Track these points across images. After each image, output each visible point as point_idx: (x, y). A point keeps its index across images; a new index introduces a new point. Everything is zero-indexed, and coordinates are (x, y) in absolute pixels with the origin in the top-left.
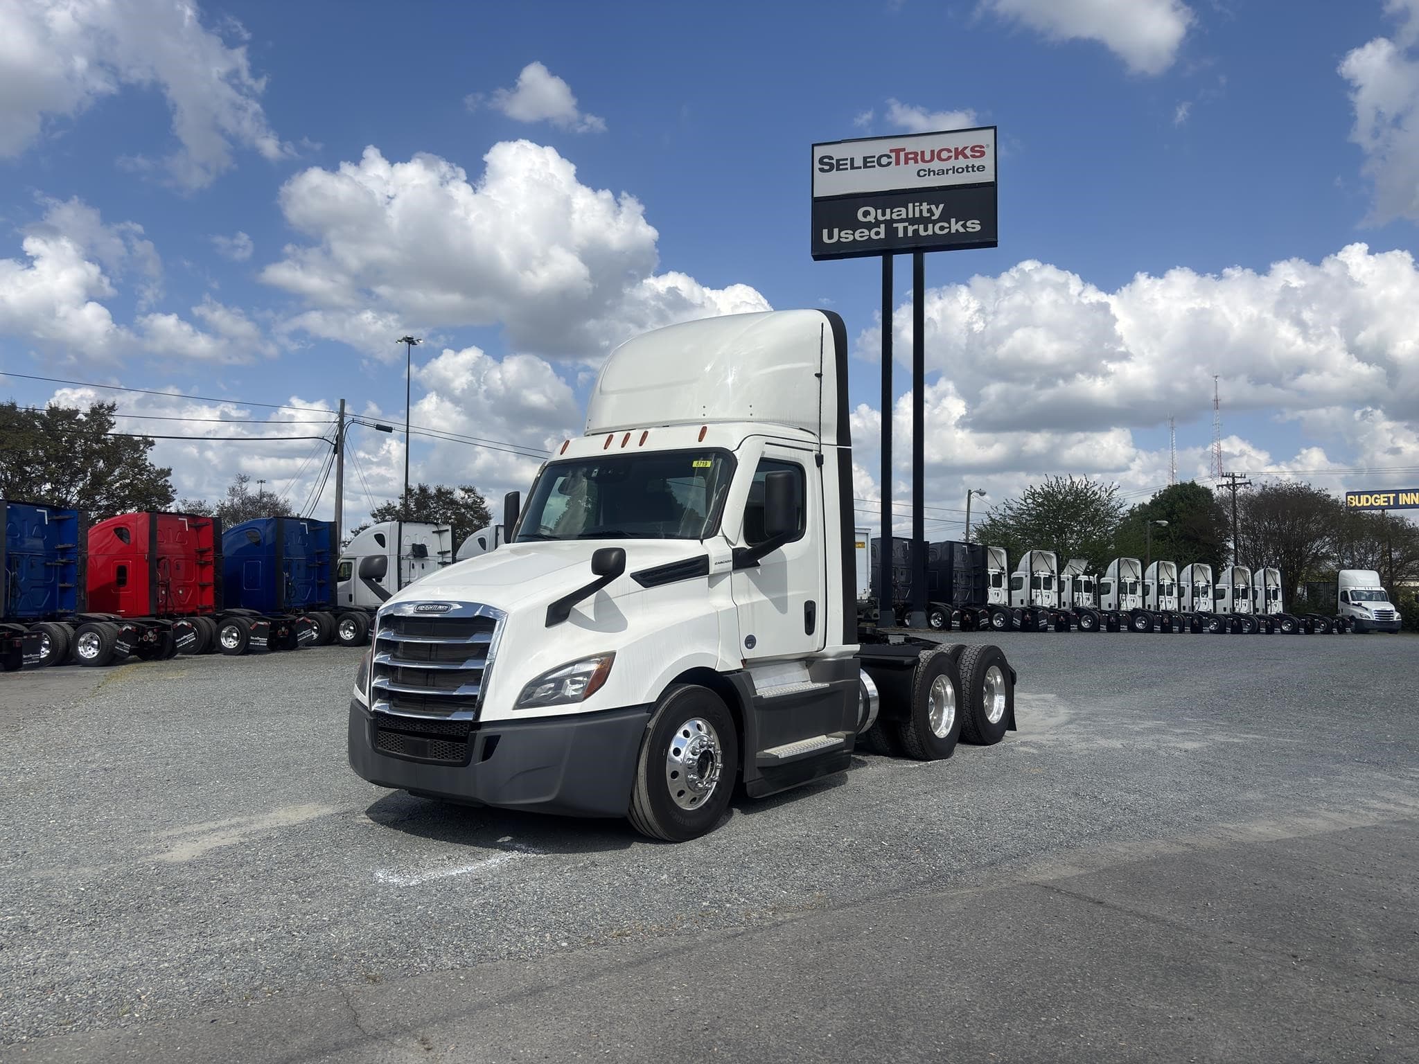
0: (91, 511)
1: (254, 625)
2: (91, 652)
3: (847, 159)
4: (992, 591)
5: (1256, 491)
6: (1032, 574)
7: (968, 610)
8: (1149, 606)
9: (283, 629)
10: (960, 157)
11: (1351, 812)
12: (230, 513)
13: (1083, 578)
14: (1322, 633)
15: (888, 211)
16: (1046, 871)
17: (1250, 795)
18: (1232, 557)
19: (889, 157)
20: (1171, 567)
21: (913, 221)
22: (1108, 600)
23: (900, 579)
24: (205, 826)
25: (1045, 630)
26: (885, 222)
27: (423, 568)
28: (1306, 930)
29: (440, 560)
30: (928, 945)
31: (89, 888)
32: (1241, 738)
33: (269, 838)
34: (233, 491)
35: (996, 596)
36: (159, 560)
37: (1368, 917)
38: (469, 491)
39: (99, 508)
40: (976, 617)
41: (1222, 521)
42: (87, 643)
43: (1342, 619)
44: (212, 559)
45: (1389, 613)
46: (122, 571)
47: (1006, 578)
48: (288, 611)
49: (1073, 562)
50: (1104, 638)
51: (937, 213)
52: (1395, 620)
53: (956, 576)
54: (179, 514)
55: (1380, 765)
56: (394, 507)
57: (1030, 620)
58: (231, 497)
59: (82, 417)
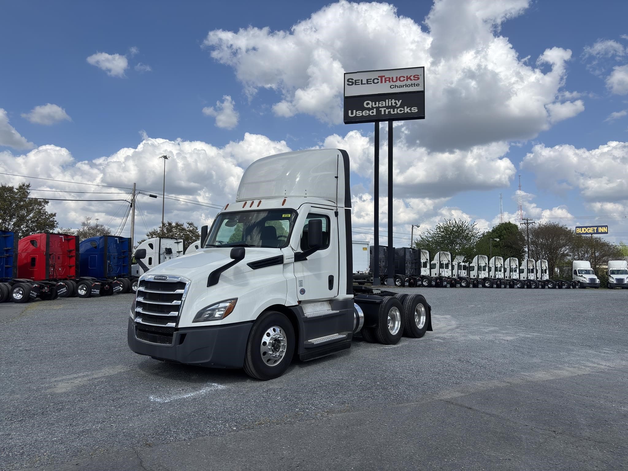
0: (20, 232)
1: (93, 285)
2: (19, 296)
3: (359, 80)
4: (422, 269)
5: (537, 226)
6: (440, 262)
7: (412, 278)
8: (491, 276)
9: (107, 286)
11: (578, 368)
12: (84, 234)
13: (462, 264)
14: (566, 288)
15: (377, 103)
16: (447, 394)
17: (534, 360)
18: (527, 255)
19: (378, 79)
20: (500, 259)
21: (388, 107)
22: (473, 274)
23: (382, 264)
24: (72, 376)
25: (445, 287)
26: (376, 108)
27: (170, 258)
28: (559, 420)
29: (178, 255)
30: (395, 428)
32: (531, 335)
33: (102, 381)
35: (425, 272)
36: (50, 255)
37: (586, 414)
38: (191, 224)
39: (23, 231)
40: (416, 281)
41: (522, 239)
42: (18, 292)
43: (574, 282)
44: (74, 254)
45: (595, 279)
46: (33, 260)
47: (429, 263)
48: (109, 278)
49: (458, 257)
50: (472, 291)
51: (399, 104)
52: (597, 282)
53: (407, 262)
54: (59, 234)
55: (590, 347)
56: (157, 231)
57: (439, 282)
58: (83, 227)
59: (15, 190)
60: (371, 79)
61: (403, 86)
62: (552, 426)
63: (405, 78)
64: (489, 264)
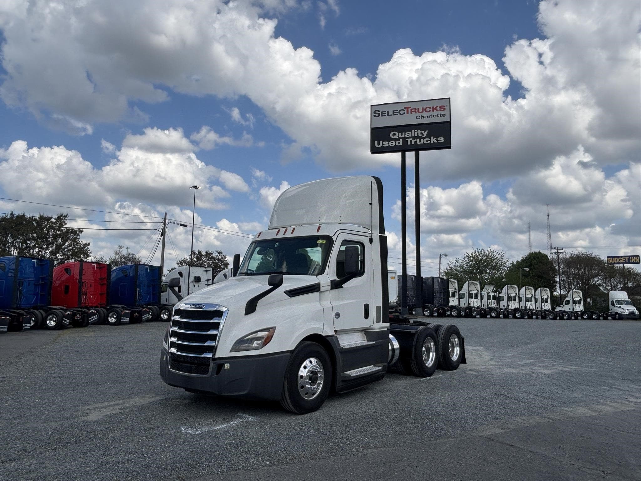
0: (55, 261)
1: (124, 312)
2: (52, 323)
3: (386, 112)
4: (451, 299)
5: (568, 256)
6: (469, 292)
7: (441, 308)
8: (522, 307)
9: (136, 314)
10: (435, 110)
11: (622, 403)
12: (116, 263)
13: (492, 294)
15: (404, 133)
16: (487, 431)
17: (575, 395)
18: (558, 285)
19: (404, 110)
20: (531, 289)
21: (414, 138)
22: (503, 304)
23: (410, 293)
24: (104, 405)
25: (475, 317)
26: (402, 138)
27: (199, 287)
28: (607, 459)
29: (207, 283)
31: (54, 432)
32: (569, 368)
33: (133, 410)
34: (116, 253)
35: (453, 302)
36: (83, 283)
38: (220, 253)
39: (58, 260)
40: (444, 311)
41: (553, 269)
42: (51, 319)
43: (609, 313)
44: (106, 282)
45: (633, 311)
46: (67, 287)
47: (457, 293)
48: (139, 305)
49: (487, 287)
50: (501, 321)
51: (425, 135)
52: (636, 314)
53: (435, 292)
54: (92, 262)
55: (632, 381)
56: (187, 260)
57: (468, 313)
58: (115, 255)
59: (53, 220)
60: (397, 110)
61: (429, 116)
62: (600, 465)
63: (432, 109)
64: (519, 294)
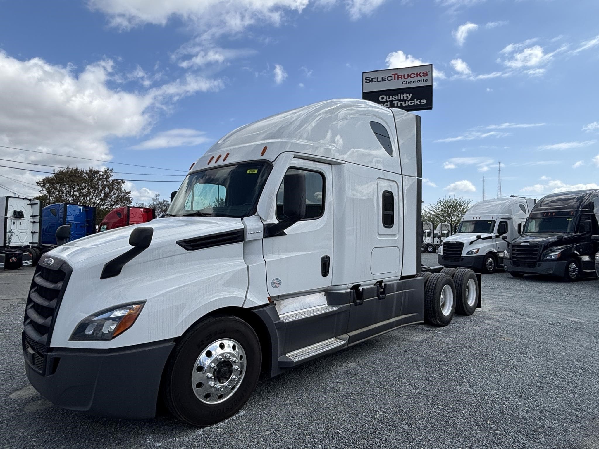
3: (375, 78)
10: (419, 76)
15: (391, 97)
19: (391, 77)
21: (400, 101)
34: (154, 200)
51: (410, 97)
59: (101, 173)
60: (386, 77)
61: (413, 81)
63: (416, 75)
